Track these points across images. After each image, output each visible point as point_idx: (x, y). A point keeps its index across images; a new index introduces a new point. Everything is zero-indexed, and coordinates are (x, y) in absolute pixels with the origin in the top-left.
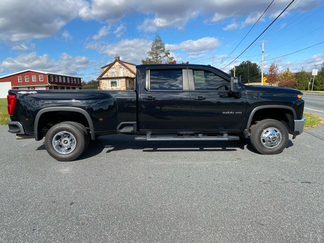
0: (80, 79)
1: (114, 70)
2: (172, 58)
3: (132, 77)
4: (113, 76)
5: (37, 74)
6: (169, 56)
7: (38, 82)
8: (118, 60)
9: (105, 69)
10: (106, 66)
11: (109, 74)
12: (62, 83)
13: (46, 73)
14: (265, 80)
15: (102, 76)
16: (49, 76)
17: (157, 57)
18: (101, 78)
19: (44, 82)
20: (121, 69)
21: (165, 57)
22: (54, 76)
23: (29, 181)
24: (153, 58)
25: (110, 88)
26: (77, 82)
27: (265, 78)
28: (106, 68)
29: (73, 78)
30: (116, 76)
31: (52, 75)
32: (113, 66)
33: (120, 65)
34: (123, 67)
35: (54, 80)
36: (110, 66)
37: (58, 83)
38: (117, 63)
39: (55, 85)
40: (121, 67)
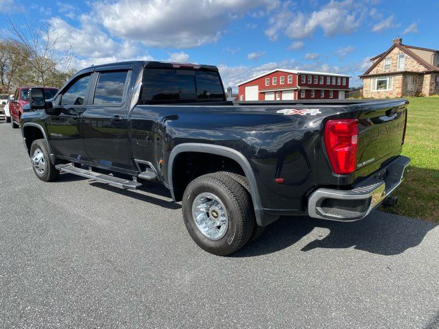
0: (347, 79)
1: (389, 62)
3: (421, 71)
4: (387, 72)
5: (286, 74)
7: (286, 85)
8: (398, 44)
9: (374, 62)
10: (376, 58)
11: (380, 69)
15: (369, 73)
16: (300, 75)
19: (293, 85)
20: (403, 60)
22: (307, 75)
25: (376, 90)
26: (342, 83)
28: (376, 60)
29: (337, 77)
30: (392, 71)
32: (389, 56)
33: (401, 52)
34: (406, 55)
35: (313, 81)
36: (382, 57)
37: (313, 85)
38: (396, 50)
39: (307, 88)
40: (403, 56)
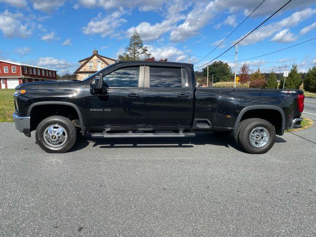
0: (55, 72)
1: (92, 64)
2: (150, 54)
4: (91, 70)
5: (10, 65)
6: (146, 52)
7: (10, 73)
8: (96, 54)
9: (83, 63)
10: (84, 60)
11: (86, 68)
12: (37, 76)
13: (20, 64)
14: (238, 80)
15: (79, 70)
16: (23, 67)
17: (135, 53)
18: (78, 72)
19: (17, 74)
20: (100, 64)
21: (142, 53)
22: (28, 68)
23: (18, 195)
24: (131, 53)
26: (52, 75)
27: (238, 77)
29: (49, 71)
30: (94, 70)
31: (26, 66)
32: (92, 60)
33: (98, 59)
34: (101, 61)
35: (28, 72)
36: (88, 60)
37: (32, 75)
38: (95, 57)
39: (29, 77)
40: (99, 62)
